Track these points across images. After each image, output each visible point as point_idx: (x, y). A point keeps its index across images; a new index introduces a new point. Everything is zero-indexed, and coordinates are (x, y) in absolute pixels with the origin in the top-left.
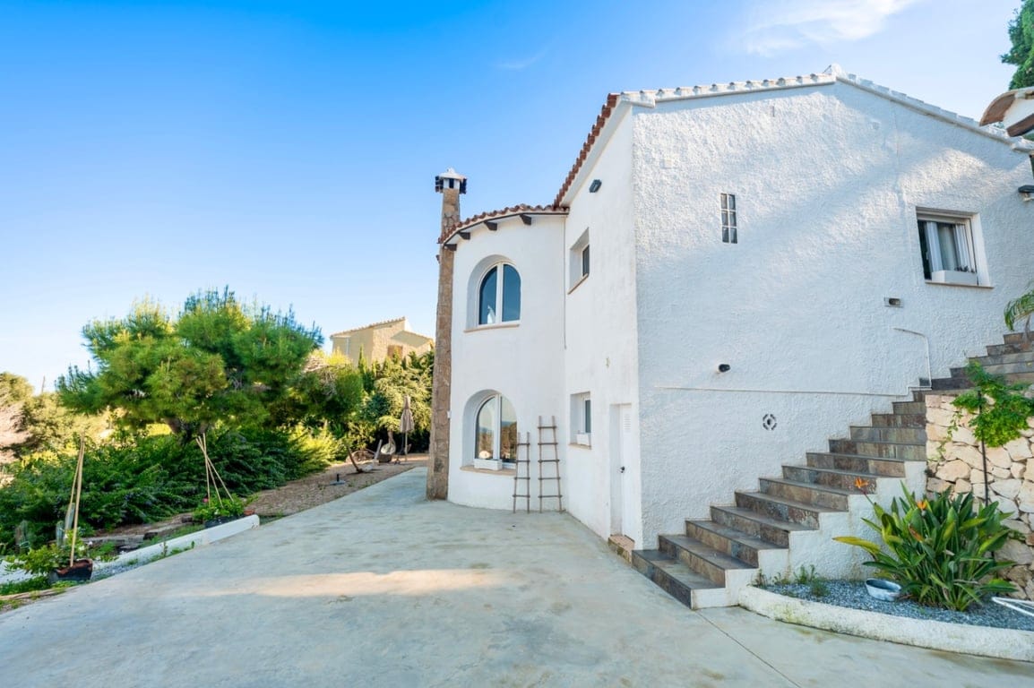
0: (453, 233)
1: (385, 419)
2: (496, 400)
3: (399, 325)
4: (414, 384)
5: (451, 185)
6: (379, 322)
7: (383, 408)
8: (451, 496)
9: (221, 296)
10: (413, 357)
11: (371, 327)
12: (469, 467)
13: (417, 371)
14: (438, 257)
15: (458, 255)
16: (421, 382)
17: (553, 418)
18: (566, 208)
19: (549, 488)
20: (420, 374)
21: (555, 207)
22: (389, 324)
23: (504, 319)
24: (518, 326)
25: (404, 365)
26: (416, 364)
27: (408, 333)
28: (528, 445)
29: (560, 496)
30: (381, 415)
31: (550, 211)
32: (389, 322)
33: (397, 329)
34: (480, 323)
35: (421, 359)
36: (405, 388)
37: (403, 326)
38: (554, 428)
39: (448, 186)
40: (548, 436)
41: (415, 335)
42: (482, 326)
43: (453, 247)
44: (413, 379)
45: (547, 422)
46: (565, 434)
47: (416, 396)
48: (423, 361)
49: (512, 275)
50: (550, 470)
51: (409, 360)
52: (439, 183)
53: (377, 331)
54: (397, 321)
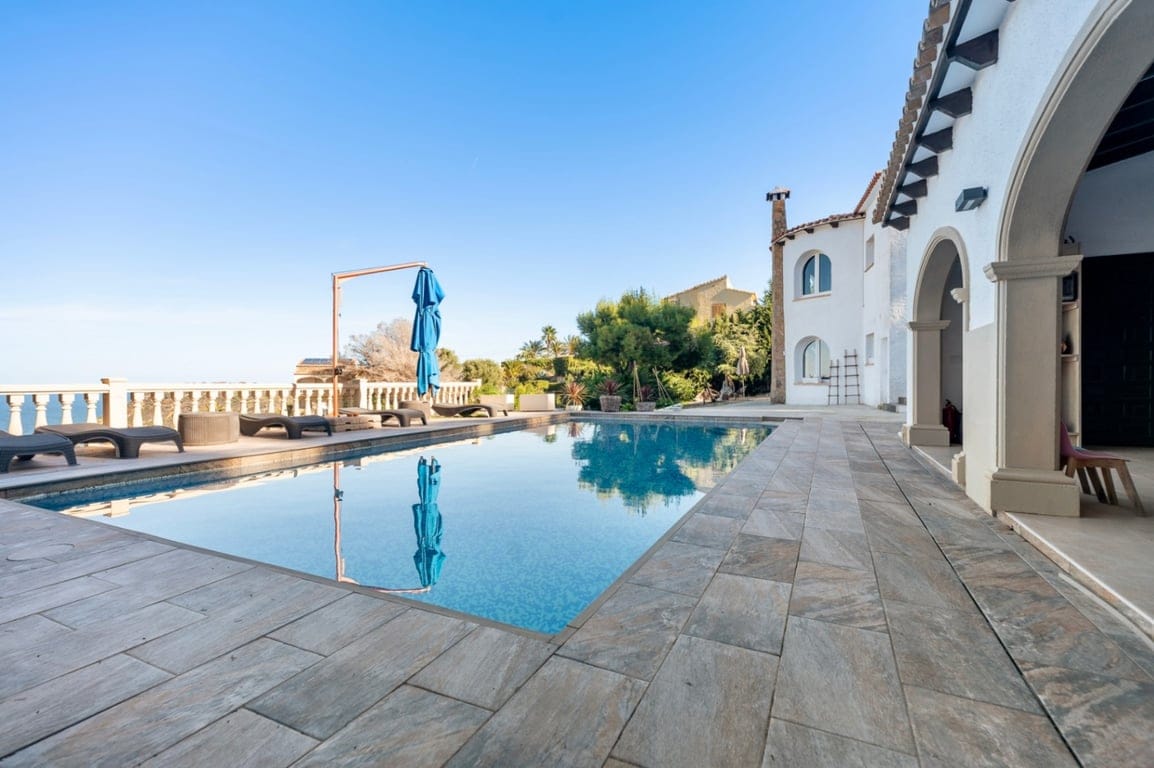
0: (781, 236)
1: (723, 367)
2: (817, 343)
3: (722, 283)
4: (744, 337)
5: (779, 198)
6: (702, 283)
7: (719, 359)
8: (787, 401)
9: (639, 293)
10: (739, 314)
11: (695, 288)
12: (799, 383)
13: (747, 326)
14: (771, 248)
15: (785, 248)
16: (751, 336)
17: (855, 351)
18: (862, 214)
19: (852, 391)
20: (750, 328)
21: (856, 214)
22: (712, 284)
23: (820, 291)
24: (829, 295)
25: (731, 320)
26: (743, 320)
27: (730, 290)
28: (838, 367)
29: (859, 395)
30: (719, 364)
31: (851, 218)
32: (711, 282)
33: (719, 288)
34: (804, 293)
35: (747, 314)
36: (737, 341)
37: (725, 284)
38: (855, 356)
39: (777, 199)
40: (851, 361)
41: (737, 291)
42: (806, 296)
43: (783, 243)
44: (743, 333)
45: (851, 353)
46: (862, 359)
47: (748, 347)
48: (750, 316)
49: (825, 261)
50: (852, 381)
51: (735, 318)
52: (770, 197)
53: (702, 293)
54: (719, 280)
